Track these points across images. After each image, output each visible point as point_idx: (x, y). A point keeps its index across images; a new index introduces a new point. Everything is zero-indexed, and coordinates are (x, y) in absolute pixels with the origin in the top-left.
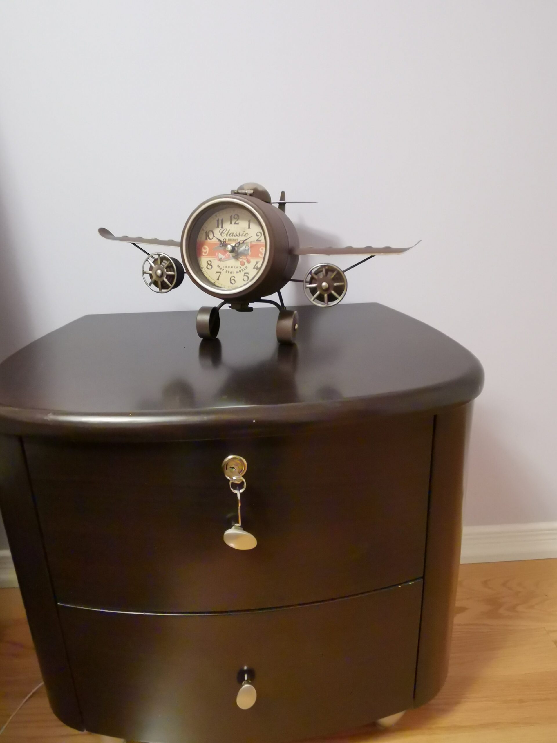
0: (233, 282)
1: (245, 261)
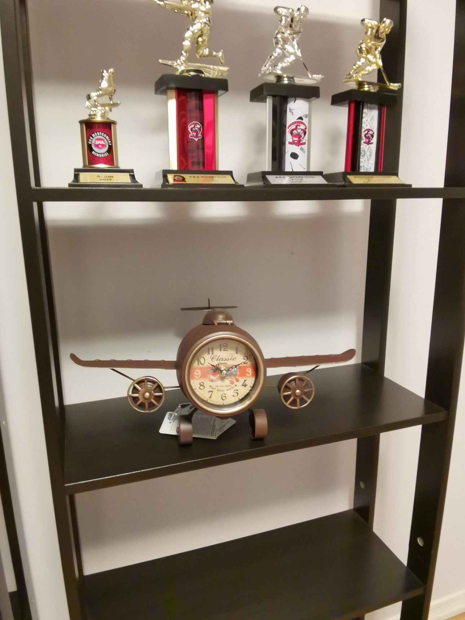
0: (224, 398)
1: (234, 380)
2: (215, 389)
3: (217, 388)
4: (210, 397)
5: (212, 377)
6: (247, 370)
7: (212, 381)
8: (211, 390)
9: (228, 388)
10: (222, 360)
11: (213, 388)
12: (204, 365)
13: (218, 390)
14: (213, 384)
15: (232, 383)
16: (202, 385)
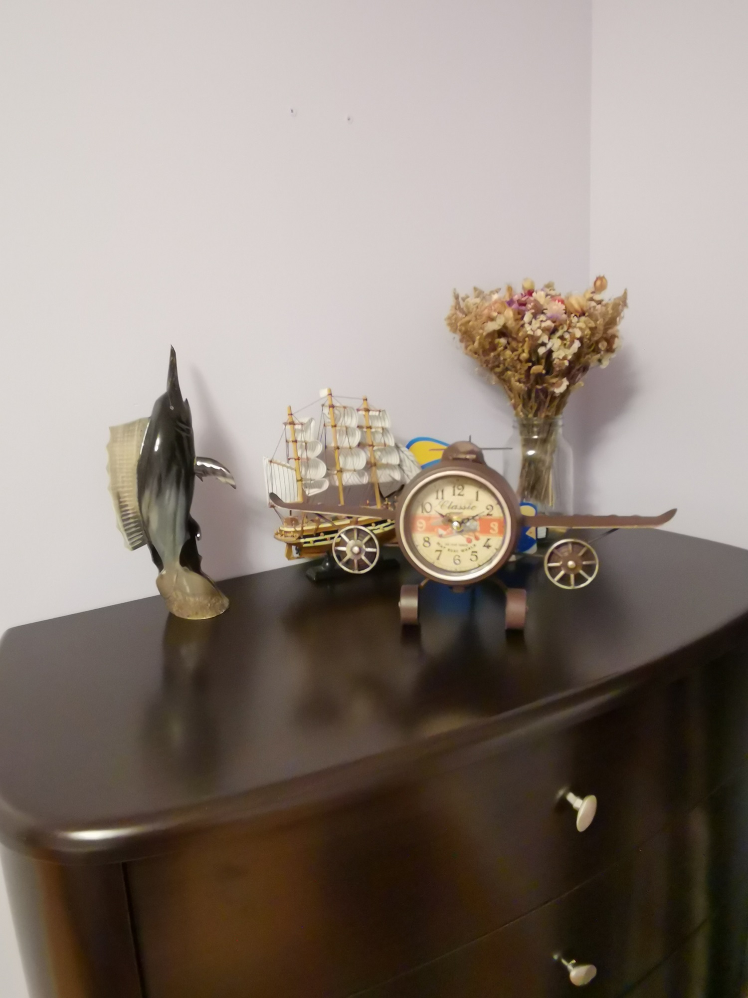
0: (457, 562)
1: (473, 538)
2: (445, 548)
3: (448, 547)
4: (438, 559)
5: (441, 531)
6: (492, 525)
7: (441, 536)
8: (439, 548)
9: (464, 548)
10: (456, 508)
11: (441, 547)
12: (430, 513)
13: (449, 550)
14: (443, 541)
15: (469, 541)
16: (427, 541)
